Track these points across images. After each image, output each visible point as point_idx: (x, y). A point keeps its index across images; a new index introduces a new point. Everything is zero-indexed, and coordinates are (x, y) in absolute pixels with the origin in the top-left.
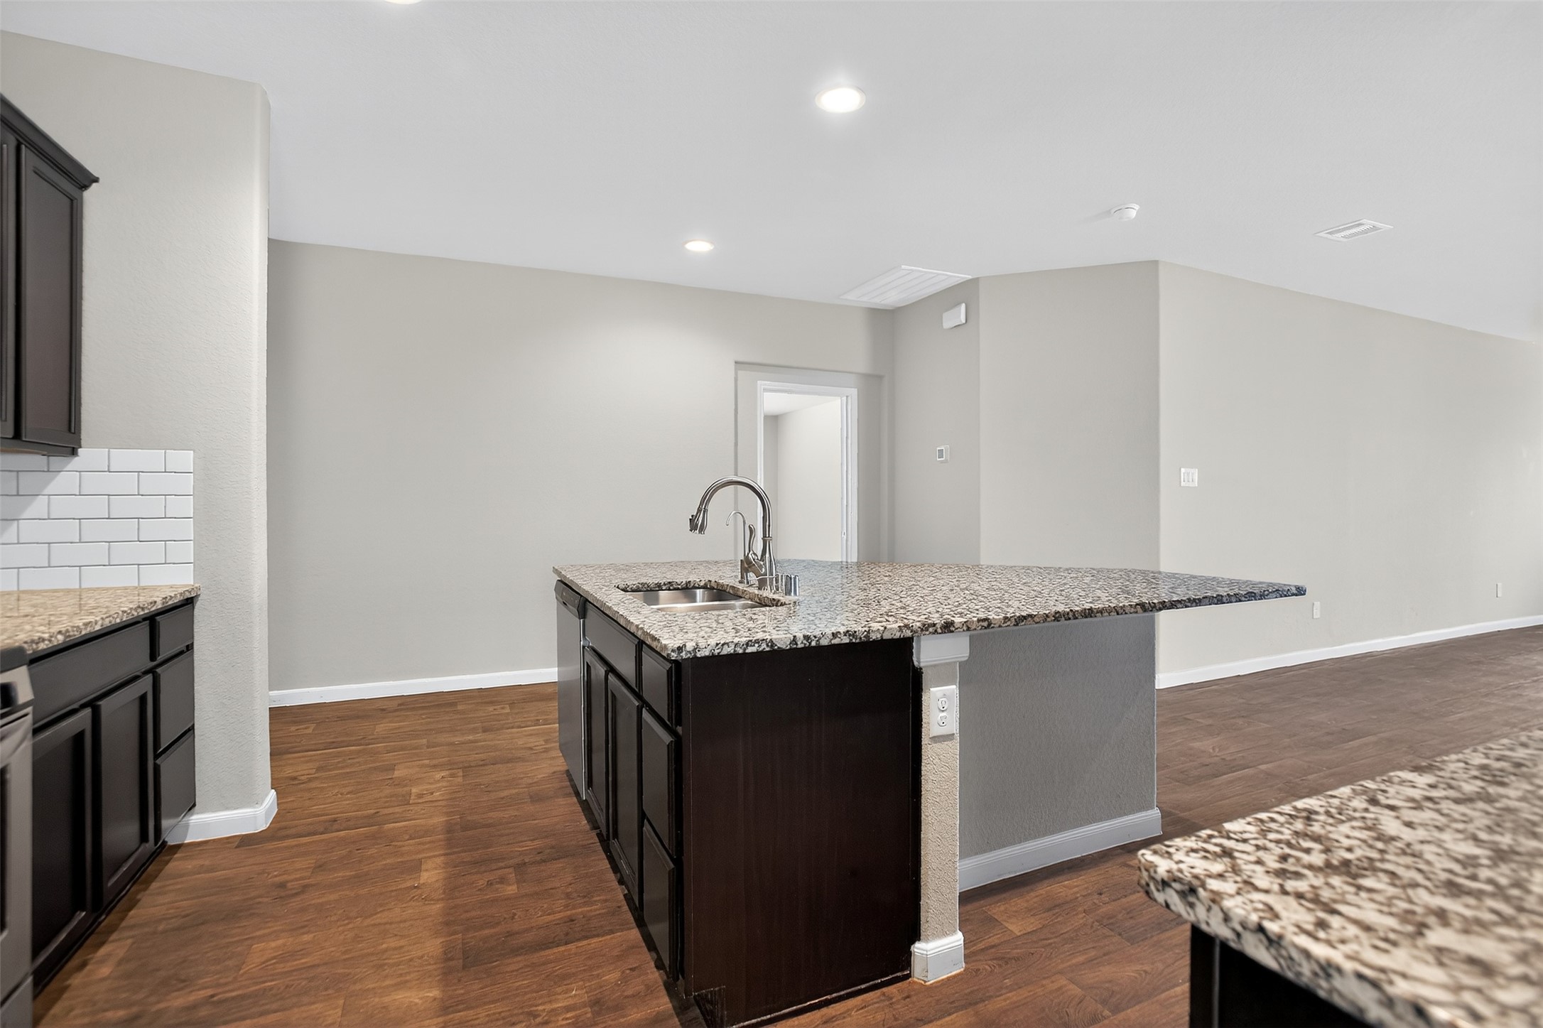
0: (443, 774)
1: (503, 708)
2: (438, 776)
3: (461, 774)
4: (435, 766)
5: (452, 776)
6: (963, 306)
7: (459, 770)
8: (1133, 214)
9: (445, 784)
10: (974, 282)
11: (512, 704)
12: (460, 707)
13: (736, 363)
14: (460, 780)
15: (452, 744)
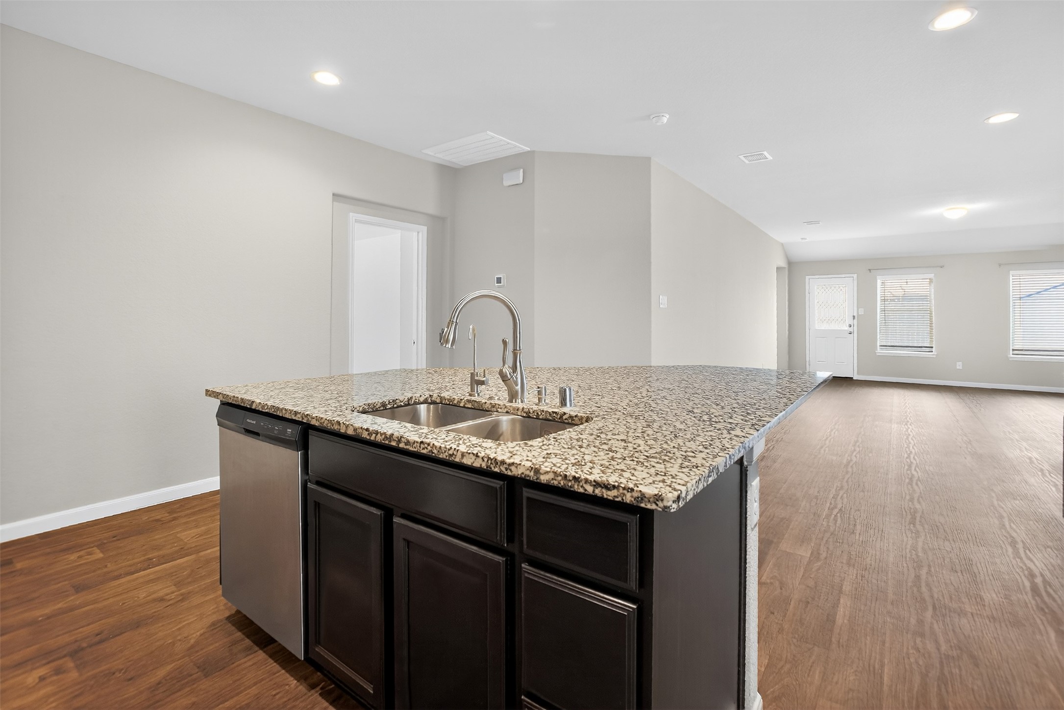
0: (42, 672)
1: (90, 554)
2: (32, 678)
3: (71, 665)
4: (19, 665)
5: (58, 671)
6: (522, 170)
7: (65, 659)
8: (665, 120)
9: (49, 689)
10: (531, 153)
11: (101, 546)
12: (19, 566)
13: (334, 195)
14: (74, 675)
15: (34, 622)
